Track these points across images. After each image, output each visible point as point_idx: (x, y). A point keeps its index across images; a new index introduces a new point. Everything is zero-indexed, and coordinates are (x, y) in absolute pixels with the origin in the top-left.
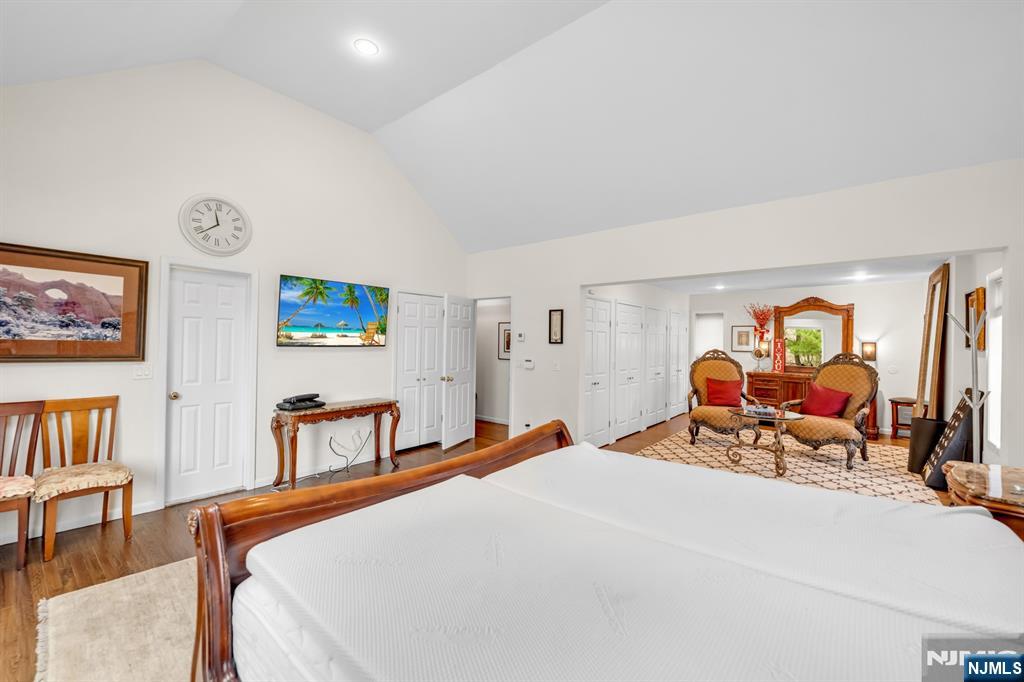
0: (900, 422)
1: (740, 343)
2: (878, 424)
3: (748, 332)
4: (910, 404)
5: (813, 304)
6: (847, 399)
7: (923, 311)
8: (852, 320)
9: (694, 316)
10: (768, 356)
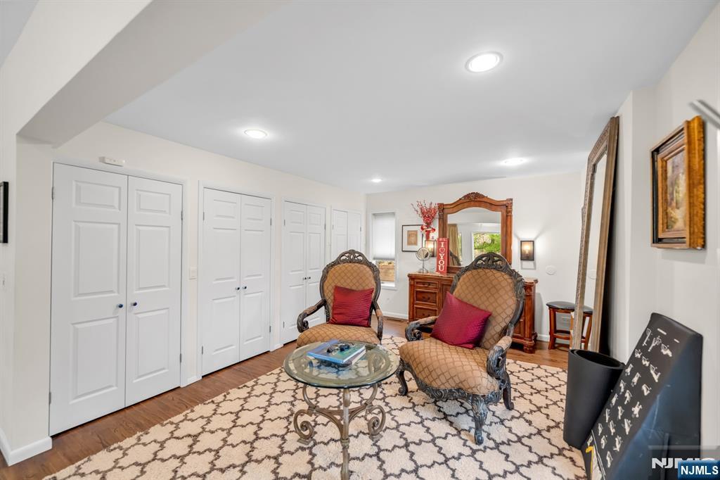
0: (558, 328)
1: (409, 243)
2: (537, 330)
3: (416, 231)
4: (569, 310)
5: (475, 200)
6: (486, 320)
7: (581, 202)
8: (511, 216)
9: (370, 216)
10: (433, 256)
